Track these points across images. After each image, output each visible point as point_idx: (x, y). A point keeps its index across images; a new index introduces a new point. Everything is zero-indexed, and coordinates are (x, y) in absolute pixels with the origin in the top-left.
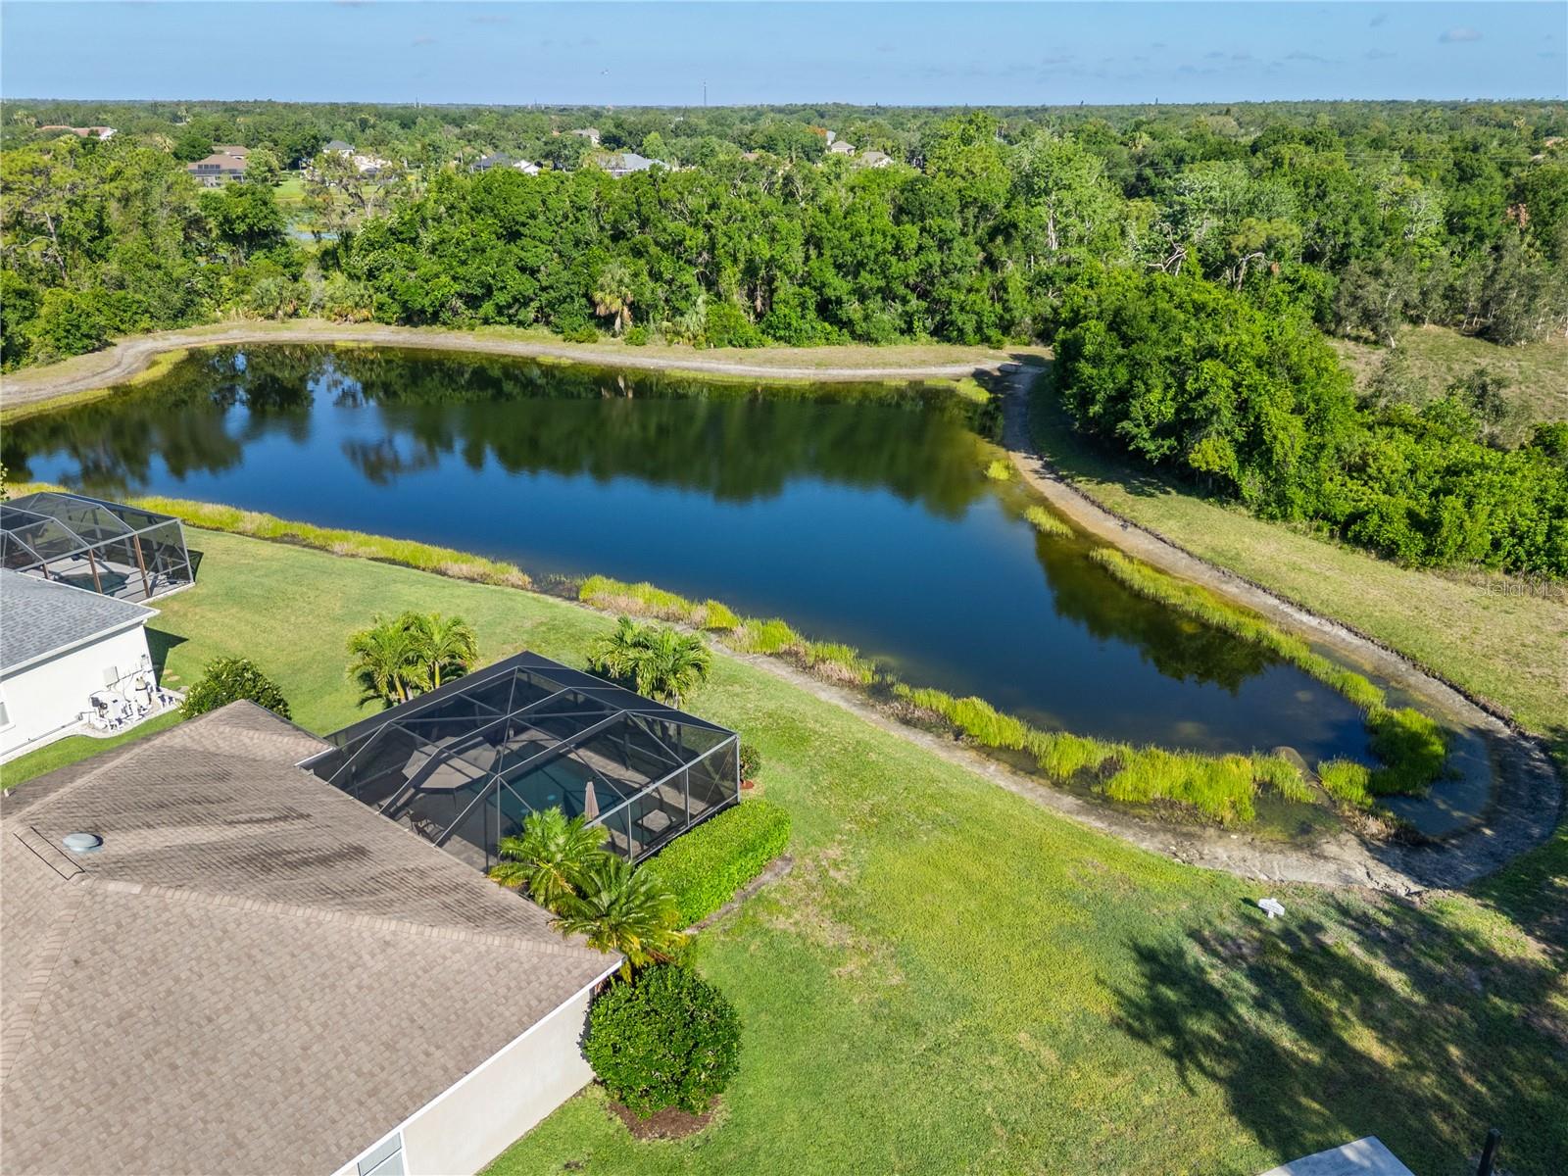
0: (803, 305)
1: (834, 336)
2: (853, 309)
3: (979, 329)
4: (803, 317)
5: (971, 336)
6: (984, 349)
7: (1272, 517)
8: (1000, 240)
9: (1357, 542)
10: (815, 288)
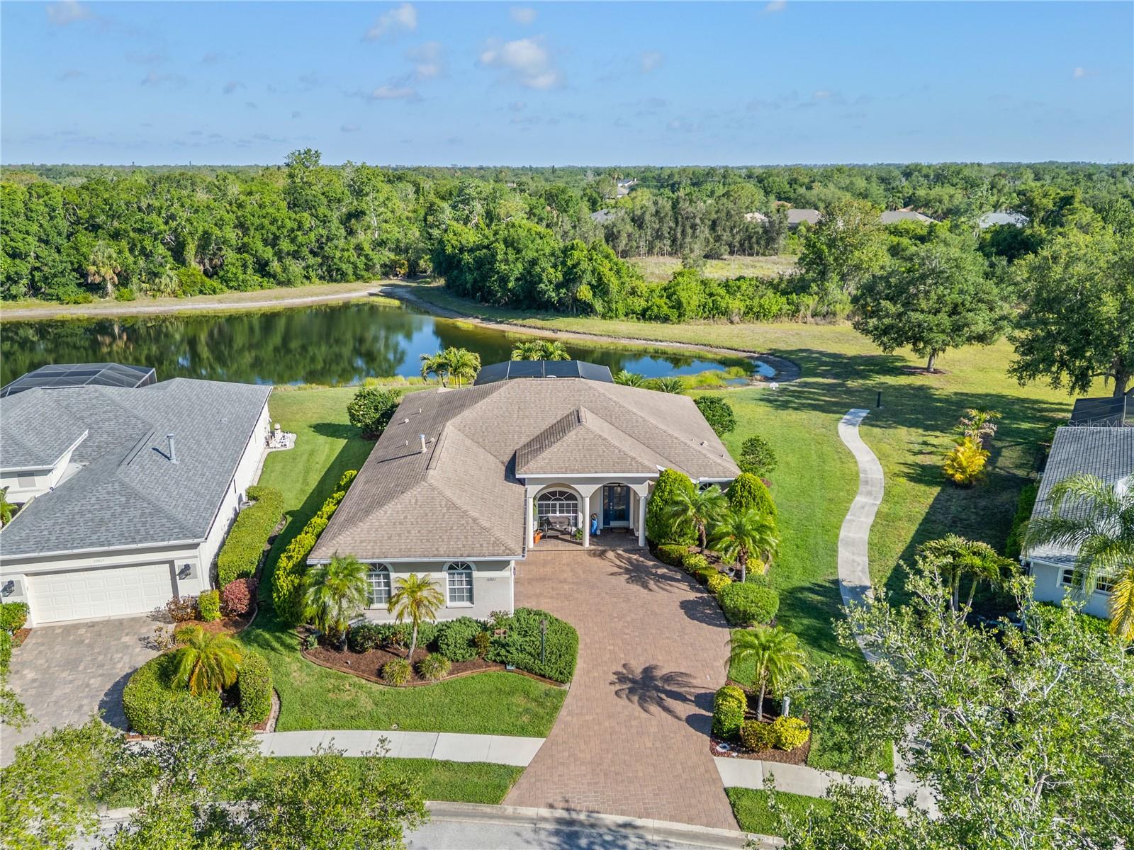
0: (245, 266)
1: (265, 284)
2: (275, 266)
3: (355, 273)
4: (245, 273)
5: (351, 277)
6: (359, 284)
7: (611, 318)
8: (353, 221)
9: (650, 319)
10: (252, 254)
